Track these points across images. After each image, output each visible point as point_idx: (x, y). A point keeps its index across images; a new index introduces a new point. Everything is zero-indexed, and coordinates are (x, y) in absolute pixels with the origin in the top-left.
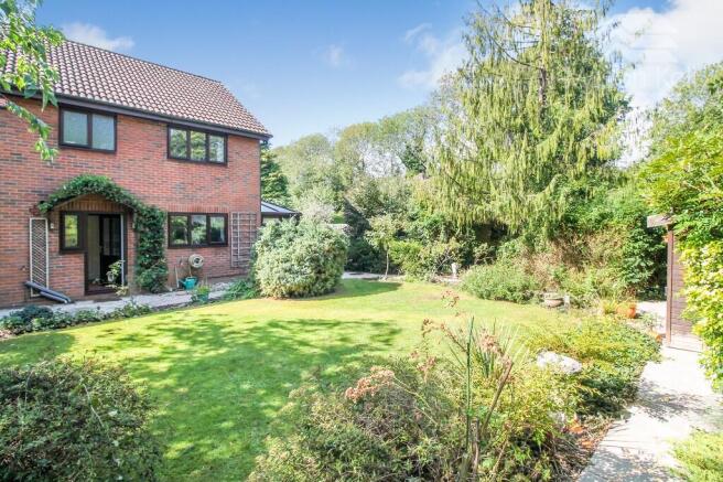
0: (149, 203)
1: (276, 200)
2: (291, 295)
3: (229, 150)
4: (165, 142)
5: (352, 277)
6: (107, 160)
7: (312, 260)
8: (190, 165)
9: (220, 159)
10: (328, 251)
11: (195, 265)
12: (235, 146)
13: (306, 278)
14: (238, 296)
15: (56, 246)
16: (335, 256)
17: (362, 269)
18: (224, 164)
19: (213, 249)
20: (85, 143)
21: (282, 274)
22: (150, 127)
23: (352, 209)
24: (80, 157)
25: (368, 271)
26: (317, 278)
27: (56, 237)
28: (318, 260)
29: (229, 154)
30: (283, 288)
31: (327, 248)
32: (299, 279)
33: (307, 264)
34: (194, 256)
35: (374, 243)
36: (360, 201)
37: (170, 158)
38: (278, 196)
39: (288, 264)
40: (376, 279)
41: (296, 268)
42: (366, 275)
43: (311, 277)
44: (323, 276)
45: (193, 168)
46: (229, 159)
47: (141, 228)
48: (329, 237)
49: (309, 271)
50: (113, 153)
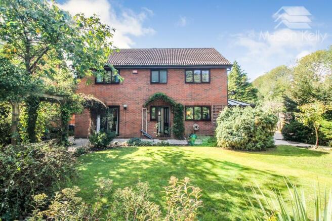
0: (178, 102)
1: (249, 101)
2: (233, 147)
3: (211, 75)
4: (184, 77)
5: (290, 144)
6: (164, 86)
7: (245, 128)
8: (194, 85)
9: (207, 81)
10: (257, 124)
11: (195, 129)
12: (214, 73)
13: (241, 139)
14: (208, 145)
15: (149, 119)
16: (263, 128)
17: (299, 140)
18: (209, 83)
19: (204, 122)
20: (158, 81)
21: (226, 135)
22: (178, 72)
23: (289, 101)
24: (156, 86)
25: (304, 142)
26: (250, 140)
27: (149, 115)
28: (250, 129)
29: (211, 78)
30: (227, 143)
31: (256, 121)
32: (237, 138)
33: (242, 130)
34: (195, 125)
35: (304, 122)
36: (295, 95)
37: (186, 83)
38: (250, 99)
39: (230, 130)
40: (307, 148)
41: (235, 132)
42: (301, 145)
43: (245, 139)
44: (254, 139)
45: (195, 86)
46: (211, 80)
47: (175, 112)
48: (258, 115)
49: (243, 135)
50: (166, 83)
